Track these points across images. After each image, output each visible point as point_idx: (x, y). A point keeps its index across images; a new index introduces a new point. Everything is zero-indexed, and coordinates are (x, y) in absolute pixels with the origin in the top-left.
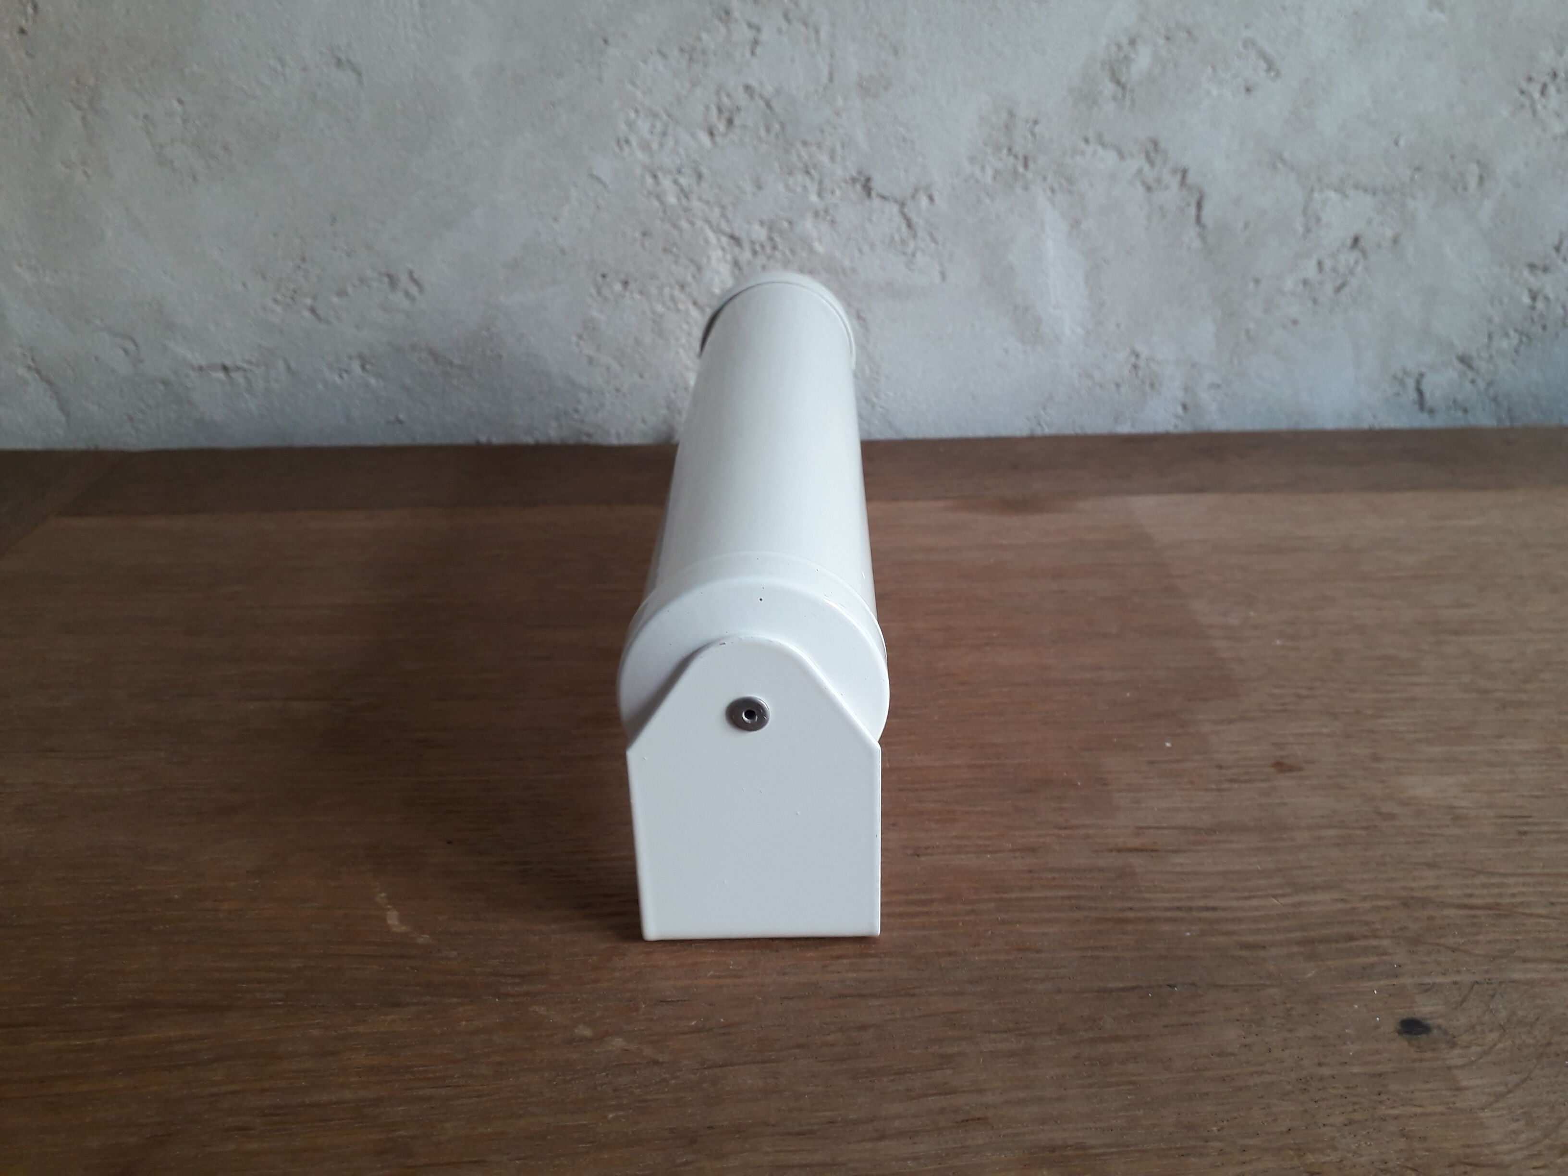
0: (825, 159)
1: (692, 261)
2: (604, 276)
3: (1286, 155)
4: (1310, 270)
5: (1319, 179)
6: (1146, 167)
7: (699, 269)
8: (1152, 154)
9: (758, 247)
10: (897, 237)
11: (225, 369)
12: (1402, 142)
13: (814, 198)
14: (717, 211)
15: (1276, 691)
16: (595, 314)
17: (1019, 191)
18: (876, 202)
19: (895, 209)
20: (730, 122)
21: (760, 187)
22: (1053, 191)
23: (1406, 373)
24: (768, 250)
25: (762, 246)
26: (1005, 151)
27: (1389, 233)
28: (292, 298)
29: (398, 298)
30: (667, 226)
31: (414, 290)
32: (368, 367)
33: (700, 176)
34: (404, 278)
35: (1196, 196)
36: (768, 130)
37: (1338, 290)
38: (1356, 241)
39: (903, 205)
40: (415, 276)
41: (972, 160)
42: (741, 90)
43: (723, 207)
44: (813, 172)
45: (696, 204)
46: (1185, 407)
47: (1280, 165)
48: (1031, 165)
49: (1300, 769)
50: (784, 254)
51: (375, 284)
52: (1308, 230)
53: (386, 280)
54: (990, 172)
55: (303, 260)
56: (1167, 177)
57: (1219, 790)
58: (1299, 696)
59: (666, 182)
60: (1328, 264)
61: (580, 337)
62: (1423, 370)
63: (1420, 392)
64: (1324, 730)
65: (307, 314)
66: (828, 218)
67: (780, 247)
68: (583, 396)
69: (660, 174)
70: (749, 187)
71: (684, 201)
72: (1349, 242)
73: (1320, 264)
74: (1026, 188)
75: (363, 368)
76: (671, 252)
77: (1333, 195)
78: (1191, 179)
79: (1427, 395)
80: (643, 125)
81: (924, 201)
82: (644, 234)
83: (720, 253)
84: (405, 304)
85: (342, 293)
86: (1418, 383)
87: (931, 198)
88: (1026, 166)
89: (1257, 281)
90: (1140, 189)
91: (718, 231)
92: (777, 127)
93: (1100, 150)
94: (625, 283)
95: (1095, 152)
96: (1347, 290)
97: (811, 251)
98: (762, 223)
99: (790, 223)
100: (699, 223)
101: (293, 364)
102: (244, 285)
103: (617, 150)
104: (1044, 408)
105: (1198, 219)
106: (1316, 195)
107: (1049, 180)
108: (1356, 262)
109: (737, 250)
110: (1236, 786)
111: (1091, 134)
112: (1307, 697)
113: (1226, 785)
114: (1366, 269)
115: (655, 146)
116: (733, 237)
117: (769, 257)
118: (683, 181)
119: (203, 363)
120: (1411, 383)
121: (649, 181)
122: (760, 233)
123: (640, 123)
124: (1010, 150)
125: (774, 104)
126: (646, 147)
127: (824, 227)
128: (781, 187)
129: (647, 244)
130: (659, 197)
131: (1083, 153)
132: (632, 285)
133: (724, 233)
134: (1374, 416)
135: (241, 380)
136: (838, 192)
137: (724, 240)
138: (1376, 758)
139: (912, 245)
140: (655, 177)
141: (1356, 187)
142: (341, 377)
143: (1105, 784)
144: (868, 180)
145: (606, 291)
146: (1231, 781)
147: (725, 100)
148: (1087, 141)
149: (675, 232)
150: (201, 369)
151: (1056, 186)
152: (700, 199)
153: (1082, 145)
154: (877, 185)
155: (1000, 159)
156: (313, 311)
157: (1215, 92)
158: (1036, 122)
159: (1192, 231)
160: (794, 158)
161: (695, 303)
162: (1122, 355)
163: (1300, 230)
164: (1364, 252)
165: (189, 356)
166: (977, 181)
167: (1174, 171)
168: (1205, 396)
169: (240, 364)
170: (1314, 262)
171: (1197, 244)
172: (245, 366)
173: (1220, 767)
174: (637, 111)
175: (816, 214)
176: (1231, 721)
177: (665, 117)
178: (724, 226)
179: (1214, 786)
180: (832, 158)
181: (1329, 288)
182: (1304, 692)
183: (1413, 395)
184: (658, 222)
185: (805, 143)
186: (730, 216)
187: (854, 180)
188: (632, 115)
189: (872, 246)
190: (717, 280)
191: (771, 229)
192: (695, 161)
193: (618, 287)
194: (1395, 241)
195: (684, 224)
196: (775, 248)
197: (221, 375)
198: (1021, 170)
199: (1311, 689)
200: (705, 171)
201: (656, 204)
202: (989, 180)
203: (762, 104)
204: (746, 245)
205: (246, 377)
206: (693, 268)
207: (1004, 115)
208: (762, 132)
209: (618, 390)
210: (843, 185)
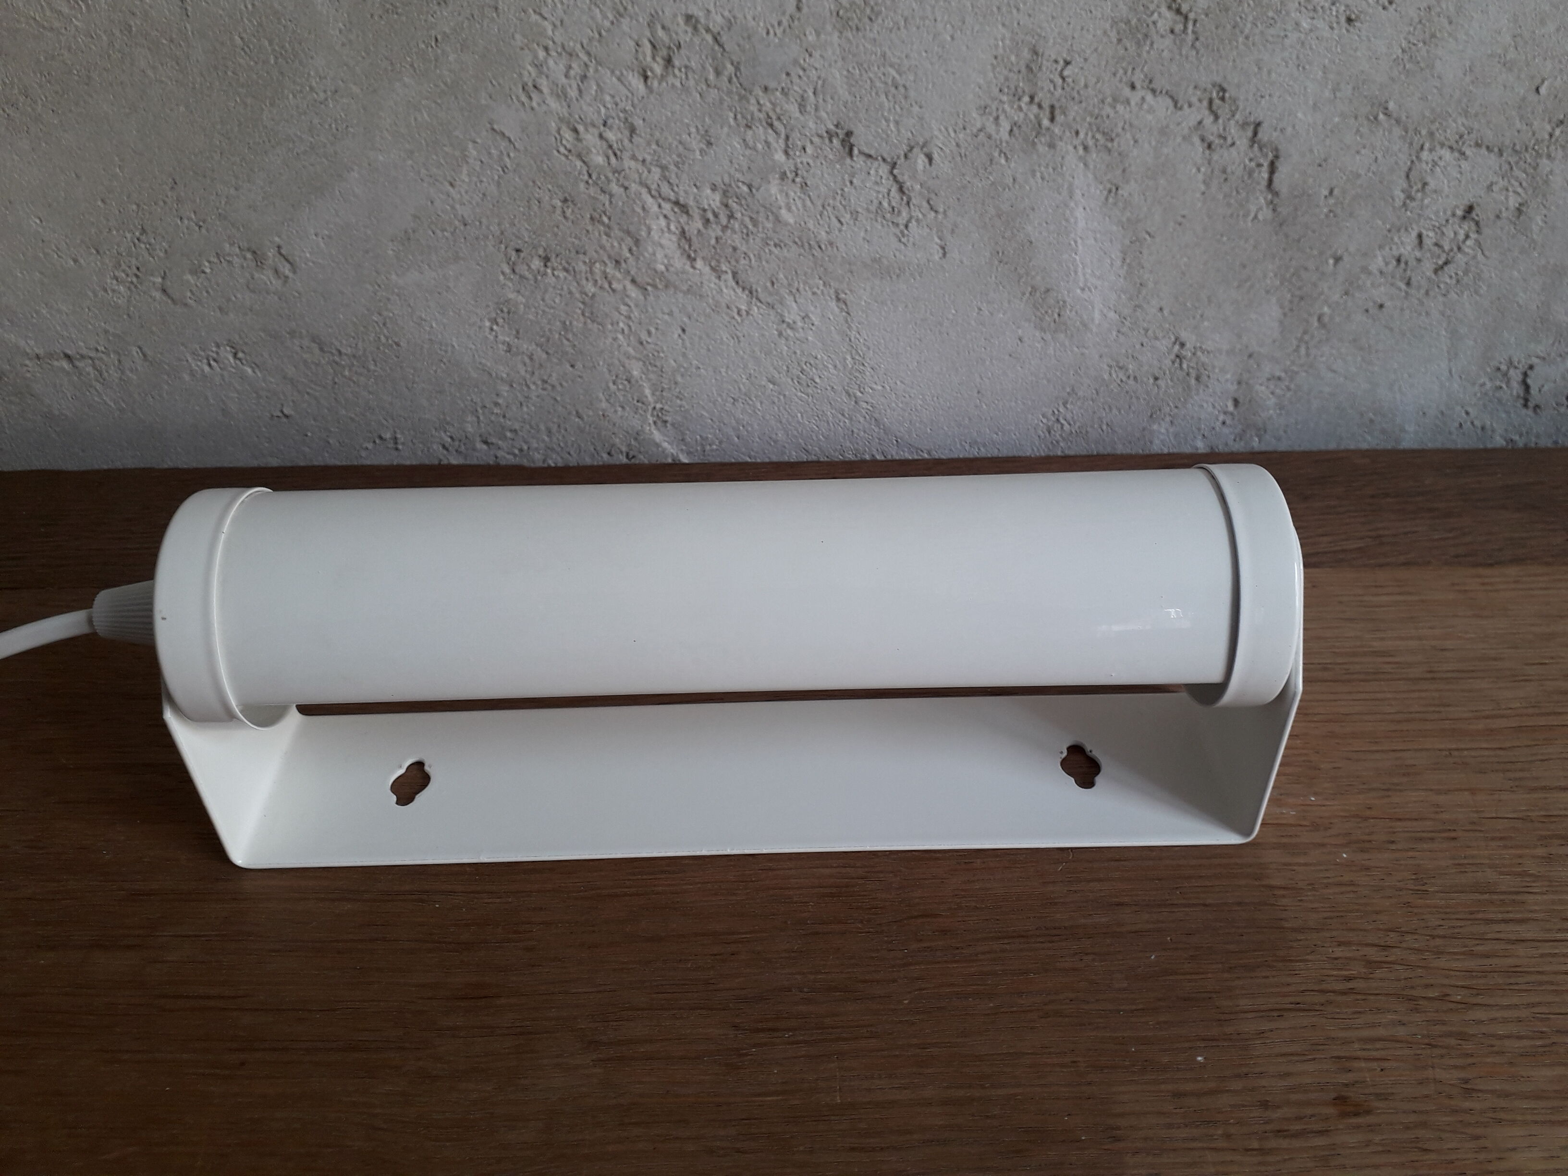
0: (793, 109)
1: (628, 233)
2: (518, 251)
3: (1391, 105)
4: (1407, 246)
5: (1431, 134)
6: (1209, 120)
7: (637, 242)
8: (1217, 102)
9: (710, 216)
10: (885, 204)
11: (68, 357)
12: (1543, 90)
13: (780, 157)
14: (656, 171)
15: (1339, 952)
16: (512, 296)
17: (1042, 149)
18: (859, 162)
19: (884, 170)
20: (669, 61)
21: (709, 144)
22: (1086, 148)
23: (1510, 363)
24: (724, 220)
25: (716, 215)
26: (1026, 99)
27: (1513, 202)
28: (137, 276)
29: (266, 277)
30: (592, 191)
31: (286, 270)
32: (240, 355)
33: (633, 130)
34: (271, 253)
35: (1270, 156)
36: (718, 73)
37: (1438, 270)
38: (1470, 209)
39: (894, 165)
40: (283, 251)
41: (984, 109)
42: (681, 20)
43: (664, 168)
44: (776, 123)
45: (628, 163)
46: (1236, 402)
47: (1381, 116)
48: (1060, 118)
49: (1368, 1112)
50: (742, 223)
51: (236, 261)
52: (1410, 197)
53: (249, 256)
54: (1005, 126)
55: (143, 231)
56: (1233, 130)
57: (1262, 1151)
58: (1371, 964)
59: (590, 138)
60: (1430, 237)
61: (494, 321)
62: (1535, 361)
63: (1527, 388)
64: (1401, 1032)
65: (158, 295)
66: (798, 180)
67: (738, 215)
68: (504, 389)
69: (581, 128)
70: (696, 144)
71: (613, 160)
72: (1459, 213)
73: (1420, 236)
74: (1052, 146)
75: (235, 355)
76: (601, 222)
77: (1446, 154)
78: (1263, 135)
79: (1534, 391)
80: (556, 67)
81: (921, 161)
82: (565, 200)
83: (663, 222)
84: (277, 283)
85: (197, 271)
86: (1525, 375)
87: (930, 158)
88: (1052, 119)
89: (1338, 260)
90: (1199, 147)
91: (659, 196)
92: (730, 68)
93: (1149, 97)
94: (546, 260)
95: (1143, 99)
96: (1450, 269)
97: (778, 220)
98: (714, 188)
99: (750, 187)
100: (634, 187)
101: (149, 353)
102: (75, 261)
103: (524, 98)
104: (1065, 404)
105: (1270, 181)
106: (1425, 155)
107: (1082, 135)
108: (1467, 237)
109: (683, 219)
110: (1284, 1143)
111: (1138, 77)
112: (1379, 964)
113: (1272, 1143)
114: (1478, 243)
115: (573, 93)
116: (677, 203)
117: (725, 228)
118: (610, 135)
119: (41, 352)
120: (1516, 376)
121: (568, 135)
122: (713, 200)
123: (551, 62)
124: (1032, 98)
125: (724, 38)
126: (561, 94)
127: (794, 192)
128: (737, 143)
129: (569, 212)
130: (579, 156)
131: (1128, 101)
132: (554, 262)
133: (667, 200)
134: (1467, 413)
135: (90, 369)
136: (809, 150)
137: (667, 206)
138: (1469, 1092)
139: (905, 214)
140: (575, 131)
141: (1478, 145)
142: (210, 365)
143: (1117, 1139)
144: (849, 134)
145: (522, 269)
146: (1279, 1133)
147: (660, 33)
148: (1133, 87)
149: (604, 198)
150: (38, 357)
151: (1090, 143)
152: (634, 157)
153: (1127, 91)
154: (860, 140)
155: (1020, 109)
156: (164, 291)
157: (1305, 25)
158: (1067, 63)
159: (1261, 199)
160: (754, 108)
161: (633, 281)
162: (1163, 345)
163: (1400, 196)
164: (1477, 224)
165: (22, 343)
166: (990, 137)
167: (1244, 125)
168: (1261, 390)
169: (84, 352)
170: (1414, 234)
171: (1266, 214)
172: (93, 354)
173: (1265, 1105)
174: (546, 49)
175: (783, 176)
176: (1281, 1012)
177: (585, 58)
178: (665, 190)
179: (1255, 1145)
180: (802, 108)
181: (1428, 267)
182: (1373, 953)
183: (1517, 388)
184: (582, 186)
185: (766, 89)
186: (674, 180)
187: (830, 135)
188: (541, 54)
189: (855, 214)
190: (659, 256)
191: (725, 193)
192: (624, 111)
193: (536, 264)
194: (1519, 211)
195: (614, 188)
196: (731, 216)
197: (65, 364)
198: (1046, 122)
199: (1386, 947)
200: (638, 122)
201: (579, 164)
202: (1004, 135)
203: (709, 38)
204: (696, 213)
205: (94, 367)
206: (629, 241)
207: (1026, 54)
208: (712, 76)
209: (545, 382)
210: (816, 140)
